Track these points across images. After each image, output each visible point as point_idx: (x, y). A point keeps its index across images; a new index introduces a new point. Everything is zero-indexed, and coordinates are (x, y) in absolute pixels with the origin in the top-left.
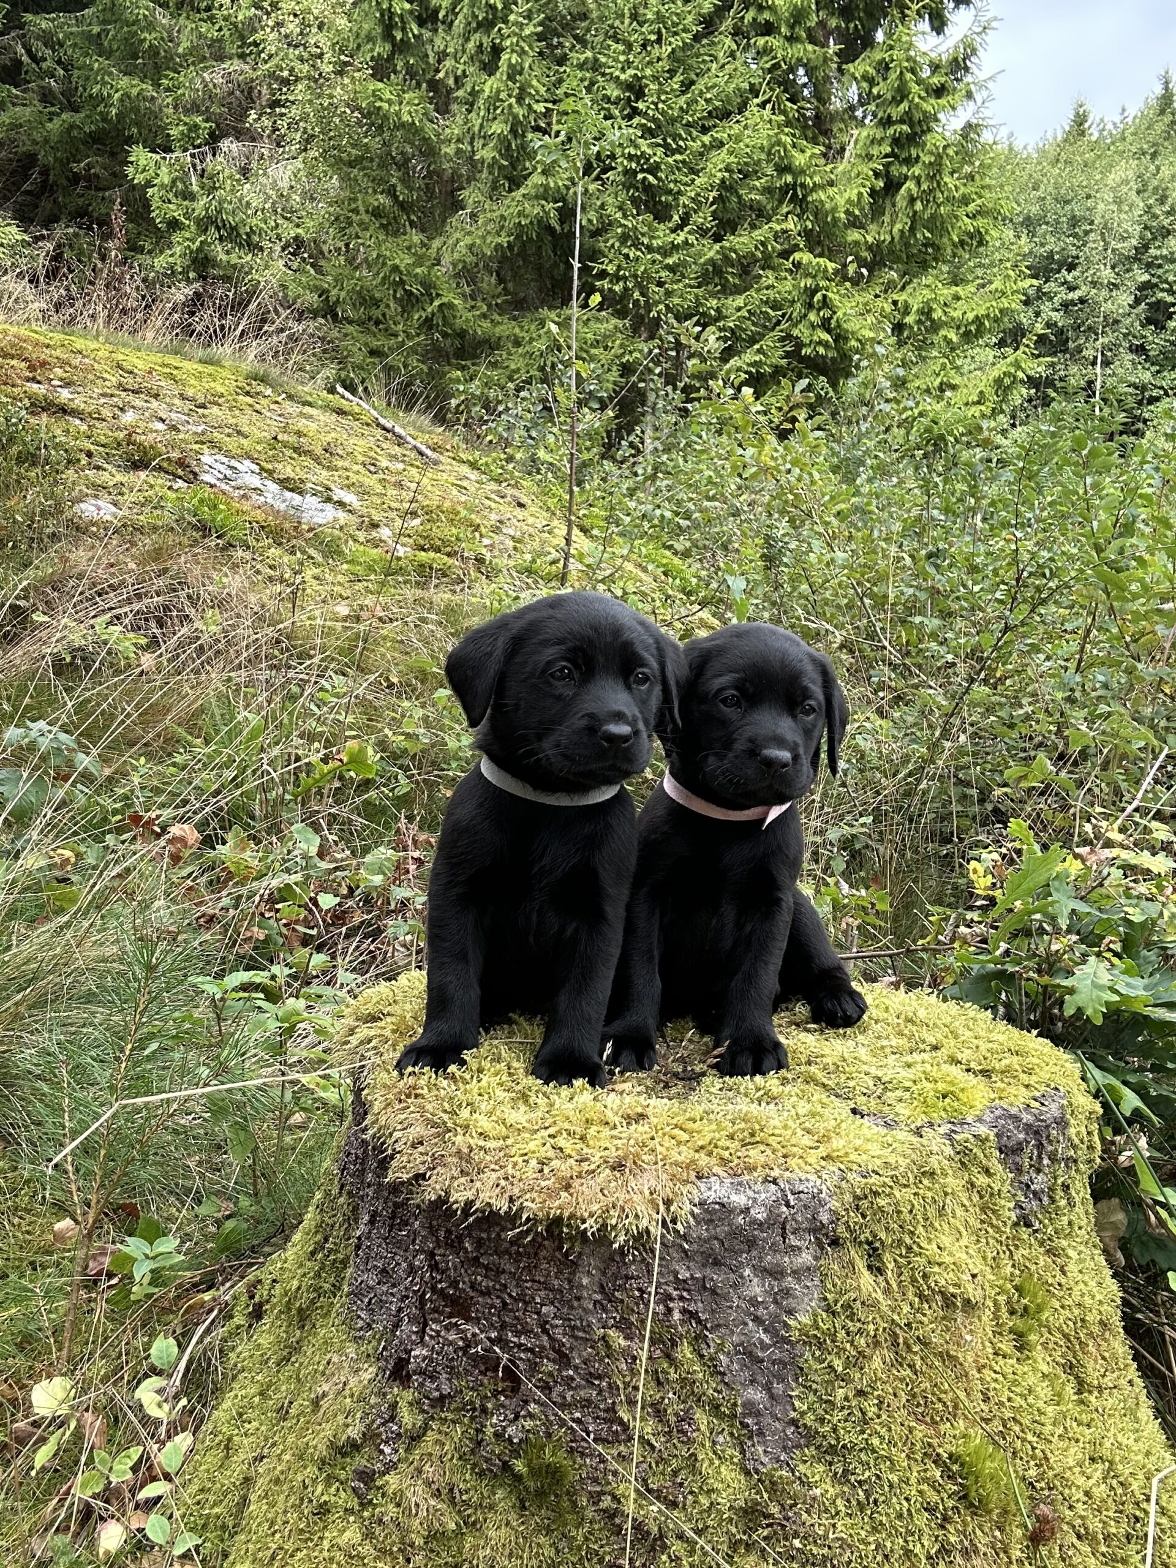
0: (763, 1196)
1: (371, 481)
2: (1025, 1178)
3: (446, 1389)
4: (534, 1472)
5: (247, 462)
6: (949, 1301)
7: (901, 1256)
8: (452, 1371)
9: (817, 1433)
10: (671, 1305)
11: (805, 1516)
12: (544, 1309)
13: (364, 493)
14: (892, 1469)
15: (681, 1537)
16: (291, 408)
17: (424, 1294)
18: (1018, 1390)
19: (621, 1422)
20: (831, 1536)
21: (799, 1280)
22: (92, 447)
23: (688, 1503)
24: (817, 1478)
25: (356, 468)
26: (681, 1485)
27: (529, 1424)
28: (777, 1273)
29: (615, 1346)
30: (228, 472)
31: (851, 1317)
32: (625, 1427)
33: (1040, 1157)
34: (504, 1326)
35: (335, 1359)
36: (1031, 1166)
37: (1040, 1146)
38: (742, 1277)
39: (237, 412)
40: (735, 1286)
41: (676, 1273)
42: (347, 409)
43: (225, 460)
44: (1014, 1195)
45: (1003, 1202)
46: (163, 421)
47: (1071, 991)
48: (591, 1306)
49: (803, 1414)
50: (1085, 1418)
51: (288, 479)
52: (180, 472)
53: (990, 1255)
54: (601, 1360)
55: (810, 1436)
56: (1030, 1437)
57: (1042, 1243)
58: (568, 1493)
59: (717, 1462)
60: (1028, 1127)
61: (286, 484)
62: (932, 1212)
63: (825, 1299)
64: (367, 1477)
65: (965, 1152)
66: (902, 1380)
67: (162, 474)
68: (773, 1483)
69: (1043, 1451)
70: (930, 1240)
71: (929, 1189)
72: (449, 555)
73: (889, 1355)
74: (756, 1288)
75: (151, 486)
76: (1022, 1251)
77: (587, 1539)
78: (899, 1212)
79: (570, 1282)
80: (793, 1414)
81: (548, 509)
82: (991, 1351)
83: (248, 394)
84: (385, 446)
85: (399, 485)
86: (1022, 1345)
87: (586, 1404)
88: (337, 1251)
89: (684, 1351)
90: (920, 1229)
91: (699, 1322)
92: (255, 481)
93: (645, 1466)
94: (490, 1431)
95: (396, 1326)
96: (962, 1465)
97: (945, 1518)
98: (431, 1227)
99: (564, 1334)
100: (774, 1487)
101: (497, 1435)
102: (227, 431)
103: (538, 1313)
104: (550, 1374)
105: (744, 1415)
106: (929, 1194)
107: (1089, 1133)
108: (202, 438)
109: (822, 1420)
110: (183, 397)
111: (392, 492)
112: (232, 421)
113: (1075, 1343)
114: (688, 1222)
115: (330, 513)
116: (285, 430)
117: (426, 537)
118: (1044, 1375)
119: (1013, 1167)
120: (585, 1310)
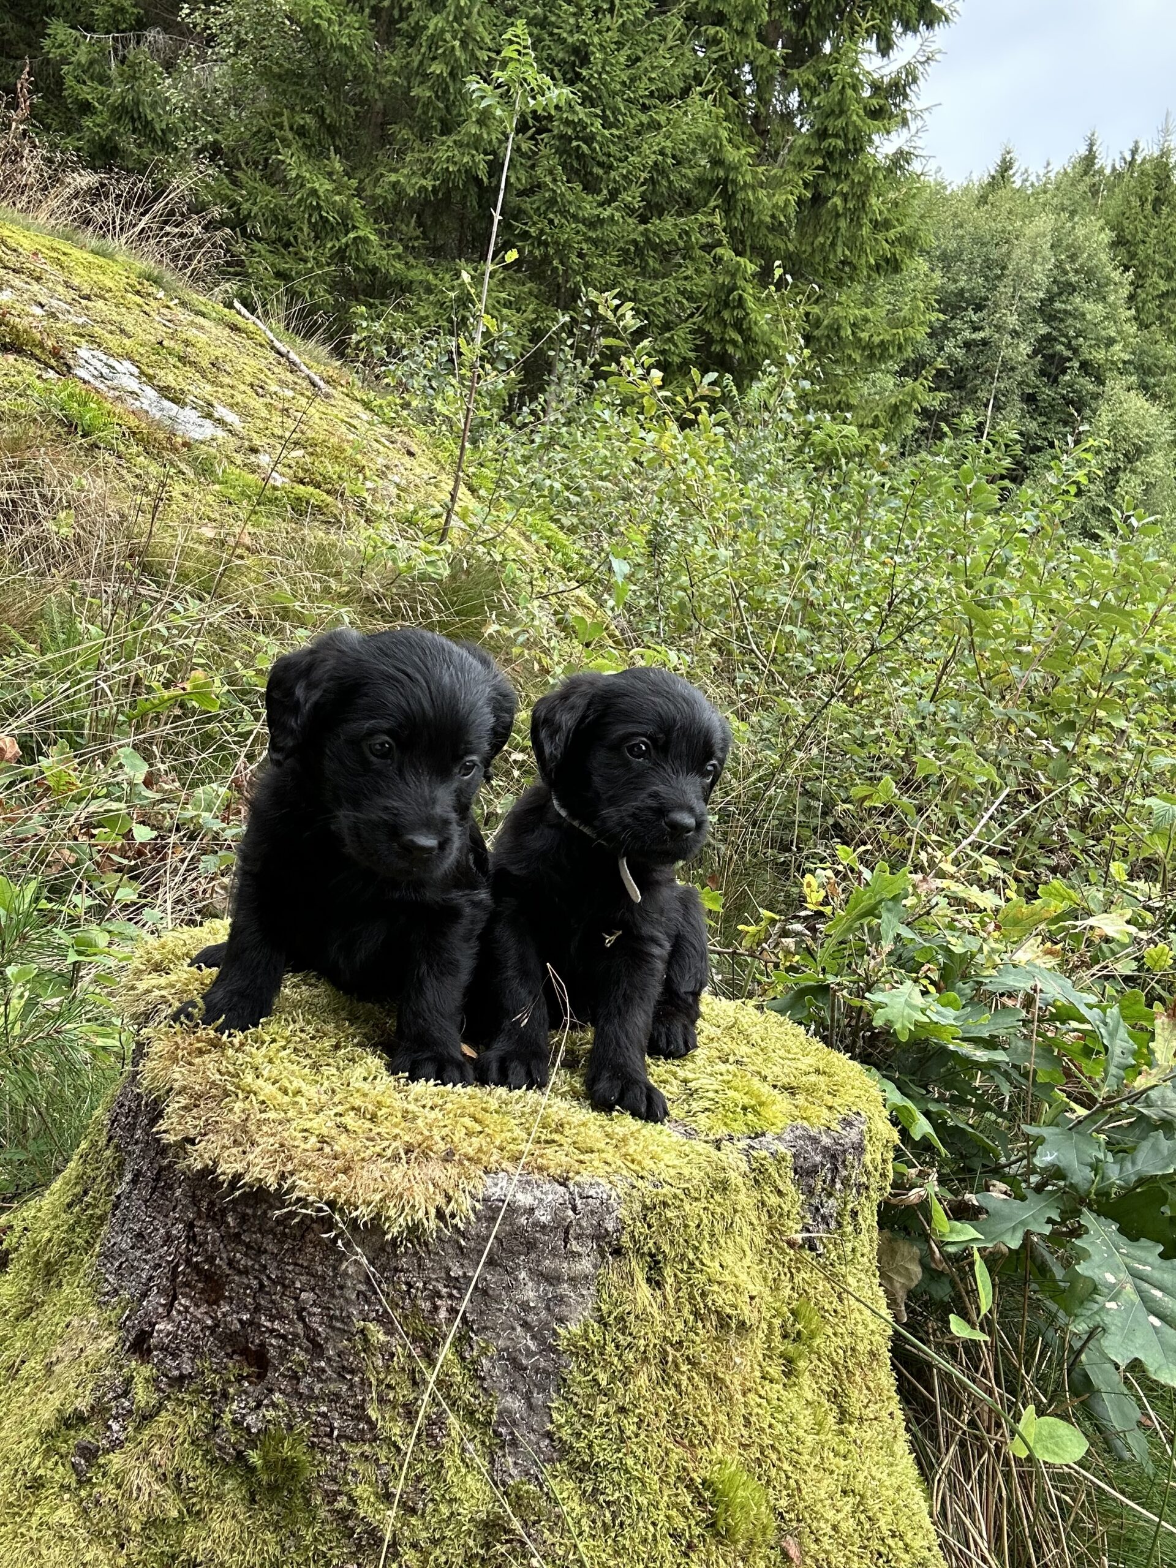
0: (550, 1197)
1: (256, 403)
2: (815, 1201)
3: (187, 1369)
4: (268, 1466)
5: (127, 364)
6: (723, 1322)
7: (682, 1271)
8: (197, 1352)
9: (572, 1447)
10: (439, 1303)
11: (547, 1533)
13: (246, 413)
14: (643, 1492)
15: (414, 1546)
16: (182, 315)
17: (177, 1265)
18: (780, 1416)
19: (369, 1421)
20: (571, 1557)
21: (575, 1288)
23: (428, 1510)
24: (565, 1495)
25: (242, 387)
26: (423, 1491)
27: (270, 1414)
28: (553, 1279)
29: (373, 1340)
30: (105, 371)
31: (623, 1331)
32: (372, 1425)
33: (833, 1181)
34: (258, 1309)
35: (75, 1323)
36: (823, 1189)
37: (835, 1170)
38: (516, 1280)
39: (124, 310)
40: (508, 1288)
41: (448, 1270)
42: (242, 325)
43: (104, 357)
44: (803, 1217)
45: (791, 1224)
46: (42, 306)
48: (354, 1297)
49: (560, 1427)
50: (842, 1449)
51: (168, 388)
52: (53, 362)
53: (770, 1276)
54: (357, 1354)
55: (564, 1450)
56: (786, 1466)
57: (823, 1268)
58: (303, 1489)
59: (463, 1470)
60: (826, 1149)
61: (165, 392)
62: (719, 1228)
63: (599, 1309)
64: (89, 1453)
65: (762, 1170)
66: (666, 1399)
67: (33, 362)
68: (518, 1497)
69: (796, 1481)
70: (713, 1258)
71: (720, 1205)
72: (328, 492)
73: (656, 1373)
74: (530, 1293)
75: (19, 372)
76: (803, 1275)
77: (316, 1539)
78: (686, 1226)
79: (335, 1268)
80: (550, 1427)
81: (438, 462)
82: (758, 1374)
83: (138, 293)
84: (276, 370)
85: (286, 412)
86: (789, 1372)
87: (334, 1398)
88: (95, 1206)
89: (445, 1352)
90: (705, 1245)
91: (465, 1322)
92: (133, 385)
93: (388, 1468)
94: (228, 1417)
95: (144, 1295)
96: (714, 1492)
97: (690, 1546)
98: (194, 1196)
99: (321, 1324)
100: (518, 1502)
101: (234, 1422)
102: (110, 327)
103: (296, 1299)
104: (301, 1364)
105: (499, 1423)
106: (719, 1210)
107: (884, 1161)
108: (81, 330)
109: (578, 1435)
110: (67, 285)
111: (277, 418)
112: (116, 318)
113: (843, 1372)
114: (468, 1218)
115: (209, 430)
116: (173, 336)
117: (307, 471)
118: (808, 1403)
119: (806, 1189)
120: (347, 1300)
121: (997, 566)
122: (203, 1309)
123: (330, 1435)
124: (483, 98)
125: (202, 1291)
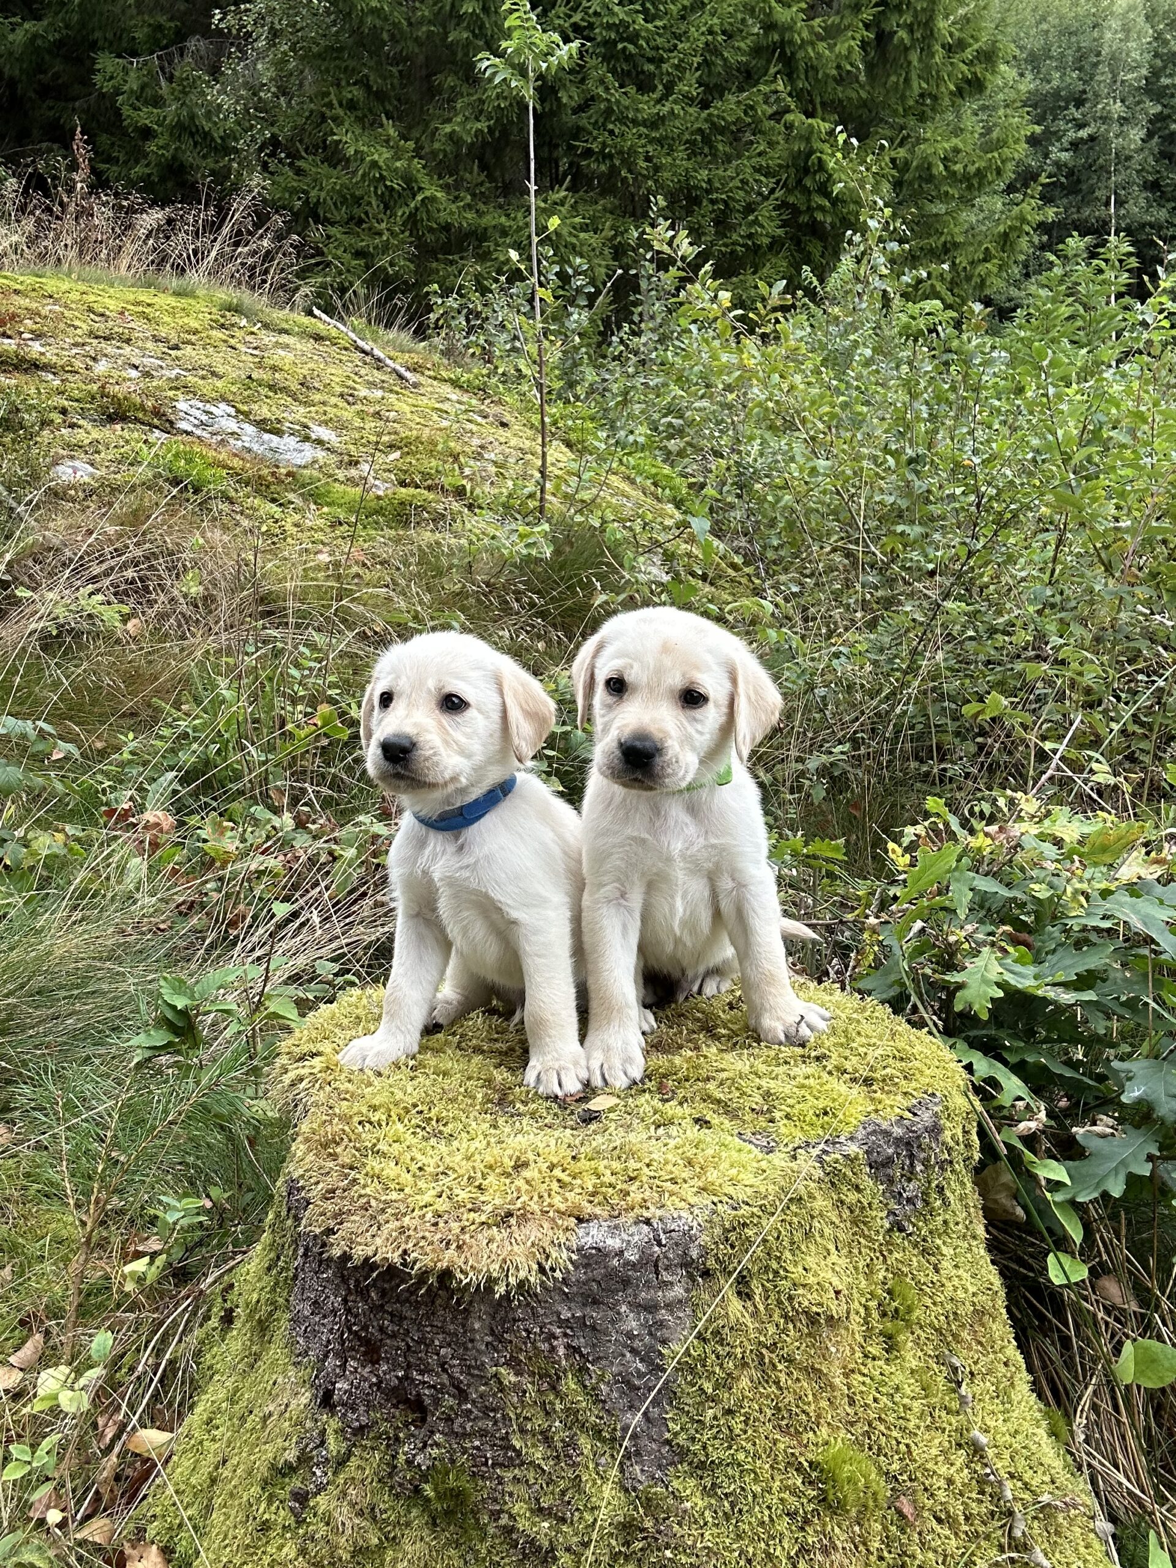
0: (636, 1238)
1: (347, 413)
2: (897, 1188)
3: (364, 1420)
4: (439, 1497)
5: (223, 406)
6: (813, 1319)
7: (768, 1280)
8: (369, 1406)
9: (689, 1450)
10: (555, 1343)
11: (676, 1527)
12: (443, 1351)
14: (756, 1480)
15: (568, 1550)
16: (268, 338)
17: (342, 1334)
18: (883, 1390)
19: (514, 1450)
20: (699, 1545)
21: (672, 1313)
22: (66, 403)
23: (575, 1519)
24: (688, 1492)
25: (334, 400)
26: (569, 1503)
27: (435, 1452)
28: (651, 1308)
29: (506, 1382)
30: (204, 418)
31: (721, 1342)
32: (519, 1453)
33: (912, 1165)
34: (409, 1366)
35: (280, 1380)
36: (903, 1176)
37: (911, 1156)
38: (619, 1313)
39: (212, 350)
40: (613, 1322)
41: (559, 1314)
42: (324, 333)
43: (200, 405)
44: (886, 1205)
45: (874, 1213)
46: (136, 367)
47: (960, 986)
48: (483, 1348)
49: (676, 1434)
51: (264, 421)
52: (156, 422)
53: (861, 1265)
54: (495, 1395)
55: (682, 1454)
56: (895, 1434)
57: (915, 1245)
58: (472, 1511)
59: (599, 1482)
60: (898, 1141)
61: (262, 425)
63: (697, 1327)
64: (302, 1498)
65: (836, 1172)
66: (768, 1397)
67: (138, 426)
68: (648, 1499)
69: (907, 1446)
70: (796, 1264)
71: (796, 1215)
72: (429, 488)
73: (756, 1374)
74: (632, 1323)
75: (127, 442)
76: (896, 1255)
77: (489, 1552)
78: (766, 1241)
79: (464, 1326)
80: (667, 1435)
81: (532, 426)
82: (859, 1354)
83: (222, 326)
84: (363, 372)
85: (377, 415)
87: (483, 1433)
88: (288, 1269)
89: (570, 1384)
90: (787, 1255)
91: (582, 1355)
92: (232, 425)
93: (537, 1487)
94: (402, 1458)
95: (326, 1356)
96: (822, 1471)
97: (807, 1521)
98: (343, 1276)
99: (461, 1373)
100: (649, 1504)
101: (409, 1462)
102: (201, 373)
103: (438, 1354)
104: (451, 1408)
106: (795, 1220)
107: (966, 1132)
108: (175, 384)
109: (693, 1439)
110: (156, 339)
111: (370, 424)
112: (205, 361)
113: (948, 1334)
114: (566, 1268)
115: (309, 452)
116: (260, 365)
117: (406, 472)
118: (912, 1372)
119: (884, 1179)
120: (478, 1351)
121: (1093, 432)
122: (367, 1369)
123: (486, 1464)
124: (495, 74)
125: (365, 1354)
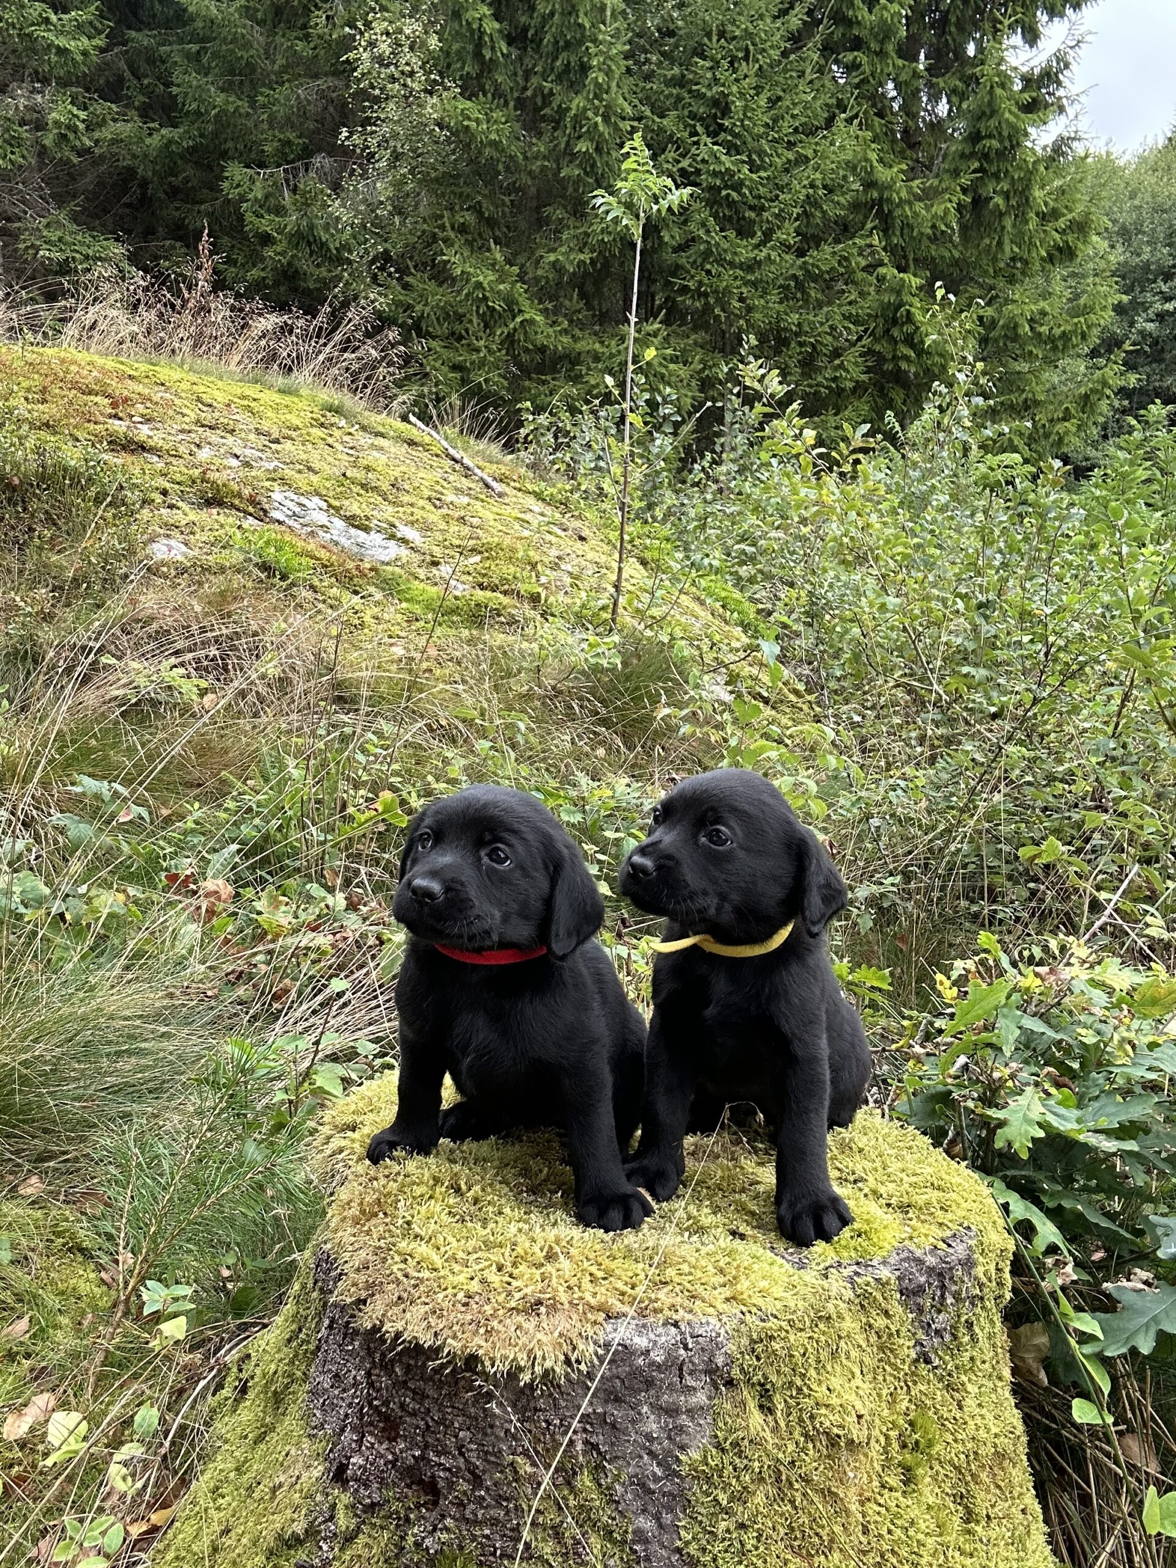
0: (663, 1339)
1: (434, 516)
2: (926, 1318)
3: (376, 1497)
5: (316, 499)
6: (833, 1442)
7: (791, 1397)
8: (382, 1482)
9: (699, 1561)
10: (574, 1437)
12: (461, 1434)
13: (426, 528)
16: (365, 440)
17: (362, 1408)
18: (899, 1522)
21: (693, 1419)
22: (168, 486)
25: (421, 503)
27: (444, 1537)
28: (672, 1411)
29: (522, 1472)
30: (297, 509)
31: (740, 1454)
33: (943, 1296)
34: (426, 1446)
35: (293, 1452)
36: (932, 1306)
37: (943, 1287)
38: (640, 1414)
39: (310, 446)
40: (633, 1422)
42: (417, 440)
43: (295, 497)
44: (914, 1334)
45: (901, 1341)
46: (237, 457)
47: (1002, 1124)
48: (502, 1434)
49: (687, 1543)
50: (967, 1548)
51: (353, 517)
52: (251, 509)
53: (885, 1392)
54: (509, 1484)
55: (692, 1563)
57: (941, 1379)
60: (931, 1270)
61: (351, 521)
62: (824, 1355)
63: (716, 1437)
65: (866, 1295)
66: (782, 1515)
67: (234, 512)
70: (820, 1382)
71: (824, 1333)
72: (505, 593)
73: (772, 1491)
74: (652, 1426)
75: (222, 526)
76: (920, 1386)
78: (791, 1356)
79: (484, 1410)
80: (678, 1543)
81: (609, 542)
82: (876, 1483)
83: (322, 425)
84: (451, 478)
85: (462, 520)
86: (909, 1478)
87: (494, 1522)
88: (308, 1342)
89: (585, 1480)
90: (812, 1372)
91: (599, 1453)
92: (322, 518)
94: (411, 1540)
95: (343, 1430)
98: (369, 1349)
99: (478, 1458)
101: (417, 1545)
102: (298, 467)
103: (456, 1437)
104: (465, 1493)
105: (634, 1542)
106: (823, 1338)
107: (999, 1270)
108: (273, 475)
109: (704, 1550)
110: (258, 432)
111: (454, 528)
112: (304, 457)
113: (967, 1473)
114: (591, 1362)
115: (393, 550)
116: (355, 465)
117: (485, 575)
118: (929, 1507)
119: (914, 1308)
120: (497, 1437)
122: (384, 1446)
123: (494, 1554)
125: (383, 1430)
